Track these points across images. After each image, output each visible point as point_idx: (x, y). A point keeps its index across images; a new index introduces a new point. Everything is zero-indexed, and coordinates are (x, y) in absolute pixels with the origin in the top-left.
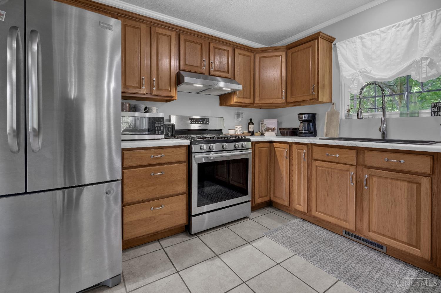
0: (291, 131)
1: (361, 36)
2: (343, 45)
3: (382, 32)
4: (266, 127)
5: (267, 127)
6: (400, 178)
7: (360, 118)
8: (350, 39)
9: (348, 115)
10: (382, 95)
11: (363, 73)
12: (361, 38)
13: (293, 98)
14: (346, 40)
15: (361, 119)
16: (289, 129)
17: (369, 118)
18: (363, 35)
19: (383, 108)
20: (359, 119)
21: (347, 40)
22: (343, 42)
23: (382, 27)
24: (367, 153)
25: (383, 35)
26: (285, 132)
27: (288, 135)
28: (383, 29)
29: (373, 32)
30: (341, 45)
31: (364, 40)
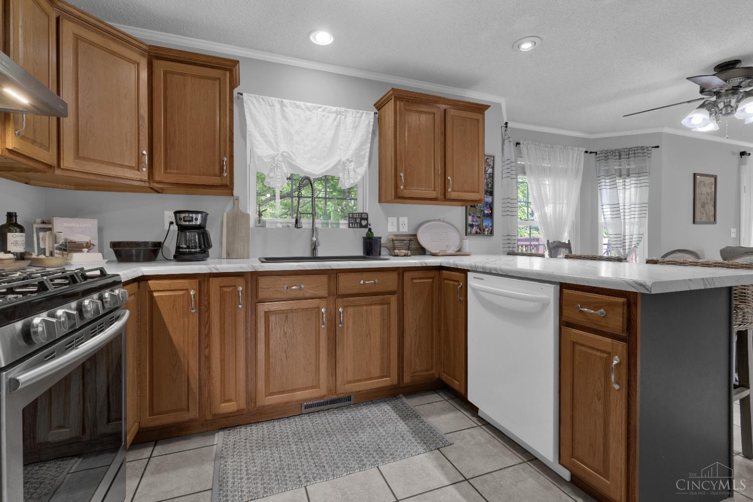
0: (151, 250)
1: (282, 101)
2: (254, 100)
3: (307, 108)
4: (61, 241)
5: (66, 239)
6: (374, 303)
7: (299, 226)
8: (267, 97)
9: (259, 221)
10: (312, 196)
11: (287, 159)
12: (282, 104)
13: (171, 173)
14: (260, 96)
15: (300, 228)
16: (146, 243)
17: (288, 226)
18: (285, 101)
19: (313, 214)
20: (298, 228)
21: (262, 97)
22: (254, 97)
23: (298, 101)
24: (342, 277)
25: (308, 113)
26: (134, 252)
27: (141, 260)
28: (309, 104)
29: (298, 103)
30: (250, 100)
31: (285, 108)
